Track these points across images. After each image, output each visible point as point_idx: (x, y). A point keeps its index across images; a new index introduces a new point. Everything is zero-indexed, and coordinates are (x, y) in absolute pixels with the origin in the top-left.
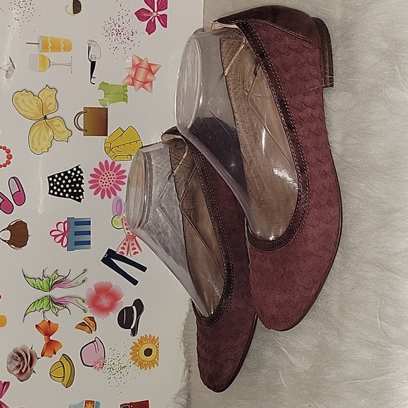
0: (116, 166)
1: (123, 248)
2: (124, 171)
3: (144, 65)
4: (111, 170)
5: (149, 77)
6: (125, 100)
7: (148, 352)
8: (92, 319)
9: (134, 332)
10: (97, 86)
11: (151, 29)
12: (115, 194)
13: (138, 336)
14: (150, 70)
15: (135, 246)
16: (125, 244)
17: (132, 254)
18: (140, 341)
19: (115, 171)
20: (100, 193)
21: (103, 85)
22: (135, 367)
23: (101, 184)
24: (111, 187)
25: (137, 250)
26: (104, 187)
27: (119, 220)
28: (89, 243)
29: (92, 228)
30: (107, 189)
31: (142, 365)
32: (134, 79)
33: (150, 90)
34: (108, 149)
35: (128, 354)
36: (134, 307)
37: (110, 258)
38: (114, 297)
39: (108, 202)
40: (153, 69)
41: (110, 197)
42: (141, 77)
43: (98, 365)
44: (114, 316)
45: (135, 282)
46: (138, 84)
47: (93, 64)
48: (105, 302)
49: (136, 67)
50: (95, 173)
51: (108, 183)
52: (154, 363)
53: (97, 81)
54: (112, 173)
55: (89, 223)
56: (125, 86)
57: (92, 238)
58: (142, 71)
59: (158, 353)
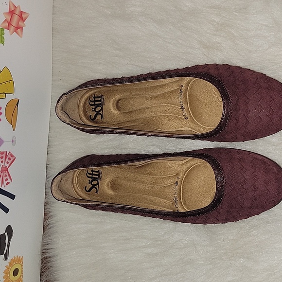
2: (1, 108)
3: (17, 12)
5: (21, 23)
6: (3, 42)
7: (16, 272)
9: (6, 257)
13: (9, 260)
14: (22, 17)
15: (8, 177)
16: (0, 176)
17: (5, 185)
18: (11, 264)
25: (9, 181)
32: (9, 24)
33: (20, 34)
35: (2, 278)
36: (6, 234)
40: (24, 16)
45: (6, 210)
46: (12, 28)
49: (12, 13)
52: (19, 281)
56: (2, 30)
58: (16, 18)
59: (22, 271)
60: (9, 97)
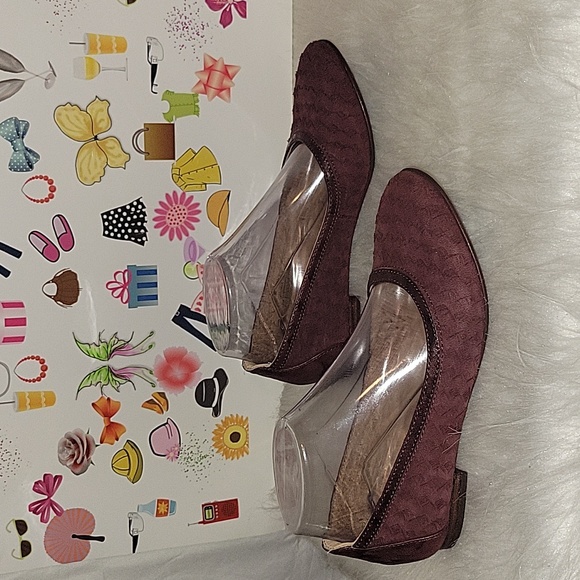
0: (187, 197)
1: (199, 304)
2: (198, 204)
3: (219, 67)
4: (181, 203)
5: (226, 82)
6: (197, 113)
7: (235, 437)
8: (162, 395)
9: (216, 412)
10: (160, 95)
11: (226, 20)
12: (187, 235)
13: (222, 416)
14: (227, 73)
16: (201, 298)
18: (225, 423)
19: (186, 205)
20: (168, 233)
21: (168, 95)
22: (219, 456)
23: (168, 221)
24: (182, 226)
26: (172, 226)
27: (192, 267)
28: (155, 297)
29: (159, 278)
30: (177, 228)
31: (227, 454)
32: (206, 86)
33: (227, 98)
34: (177, 177)
35: (209, 439)
36: (215, 379)
37: (183, 317)
38: (190, 367)
39: (178, 245)
40: (230, 72)
41: (180, 238)
42: (215, 83)
43: (172, 454)
44: (190, 391)
46: (212, 91)
47: (154, 68)
48: (178, 373)
49: (209, 70)
50: (160, 207)
51: (178, 220)
52: (243, 451)
53: (160, 89)
54: (182, 207)
55: (155, 272)
56: (195, 95)
57: (160, 291)
58: (217, 76)
59: (247, 438)
60: (212, 189)
